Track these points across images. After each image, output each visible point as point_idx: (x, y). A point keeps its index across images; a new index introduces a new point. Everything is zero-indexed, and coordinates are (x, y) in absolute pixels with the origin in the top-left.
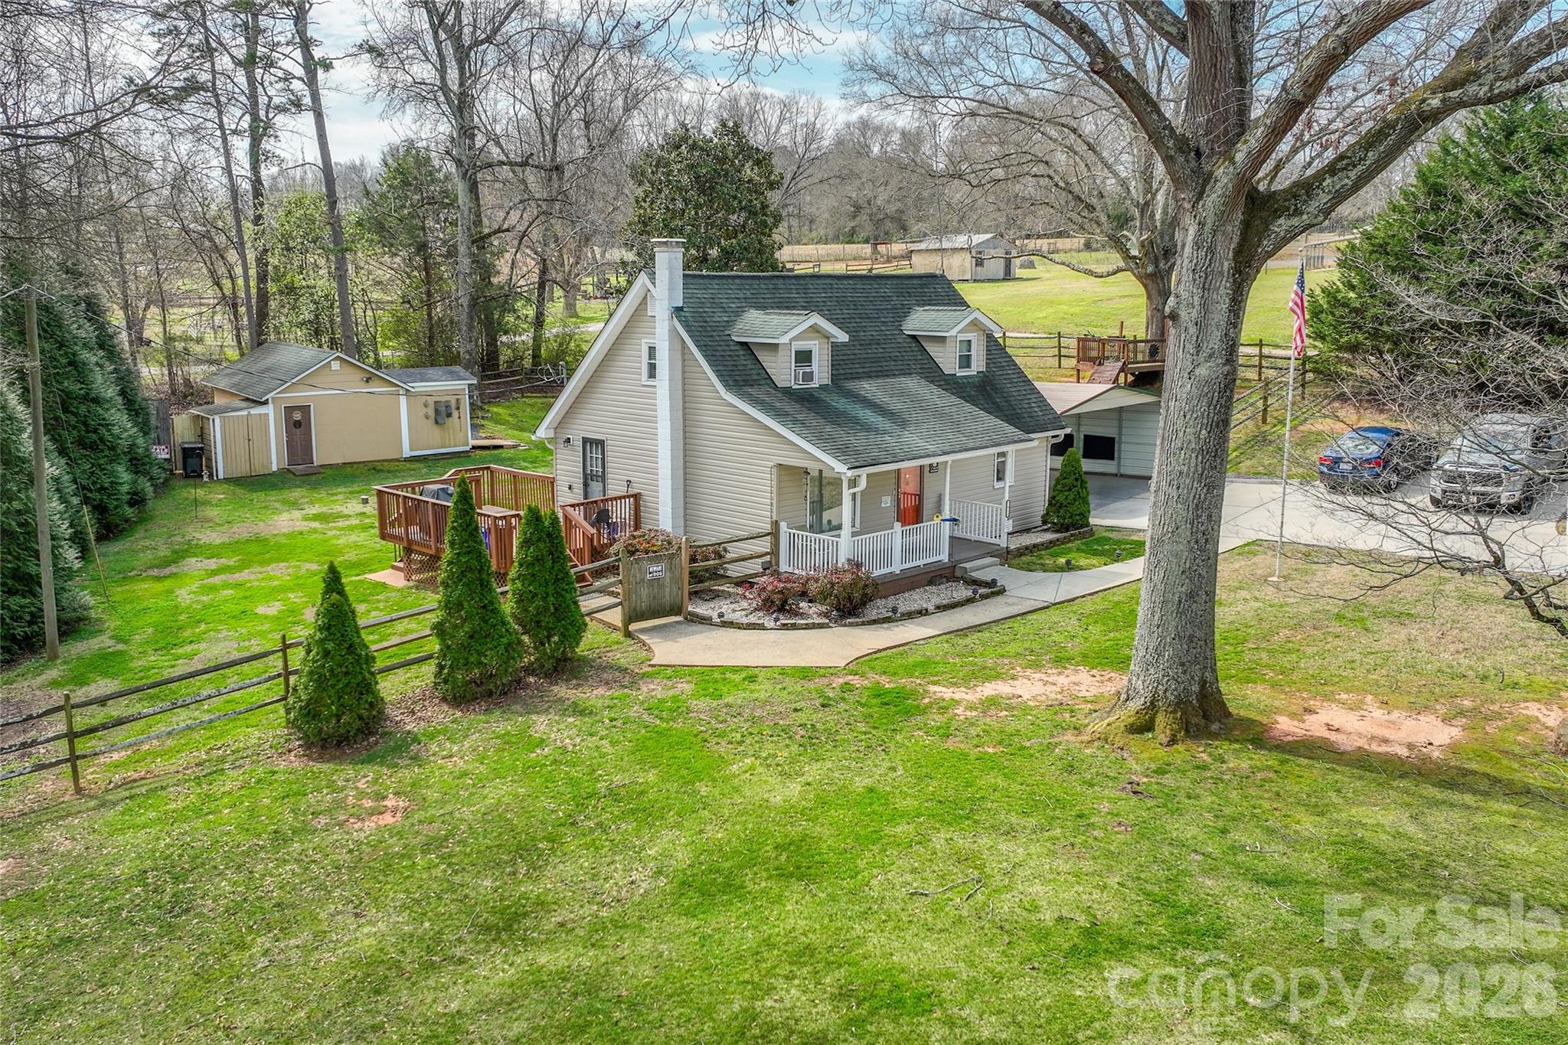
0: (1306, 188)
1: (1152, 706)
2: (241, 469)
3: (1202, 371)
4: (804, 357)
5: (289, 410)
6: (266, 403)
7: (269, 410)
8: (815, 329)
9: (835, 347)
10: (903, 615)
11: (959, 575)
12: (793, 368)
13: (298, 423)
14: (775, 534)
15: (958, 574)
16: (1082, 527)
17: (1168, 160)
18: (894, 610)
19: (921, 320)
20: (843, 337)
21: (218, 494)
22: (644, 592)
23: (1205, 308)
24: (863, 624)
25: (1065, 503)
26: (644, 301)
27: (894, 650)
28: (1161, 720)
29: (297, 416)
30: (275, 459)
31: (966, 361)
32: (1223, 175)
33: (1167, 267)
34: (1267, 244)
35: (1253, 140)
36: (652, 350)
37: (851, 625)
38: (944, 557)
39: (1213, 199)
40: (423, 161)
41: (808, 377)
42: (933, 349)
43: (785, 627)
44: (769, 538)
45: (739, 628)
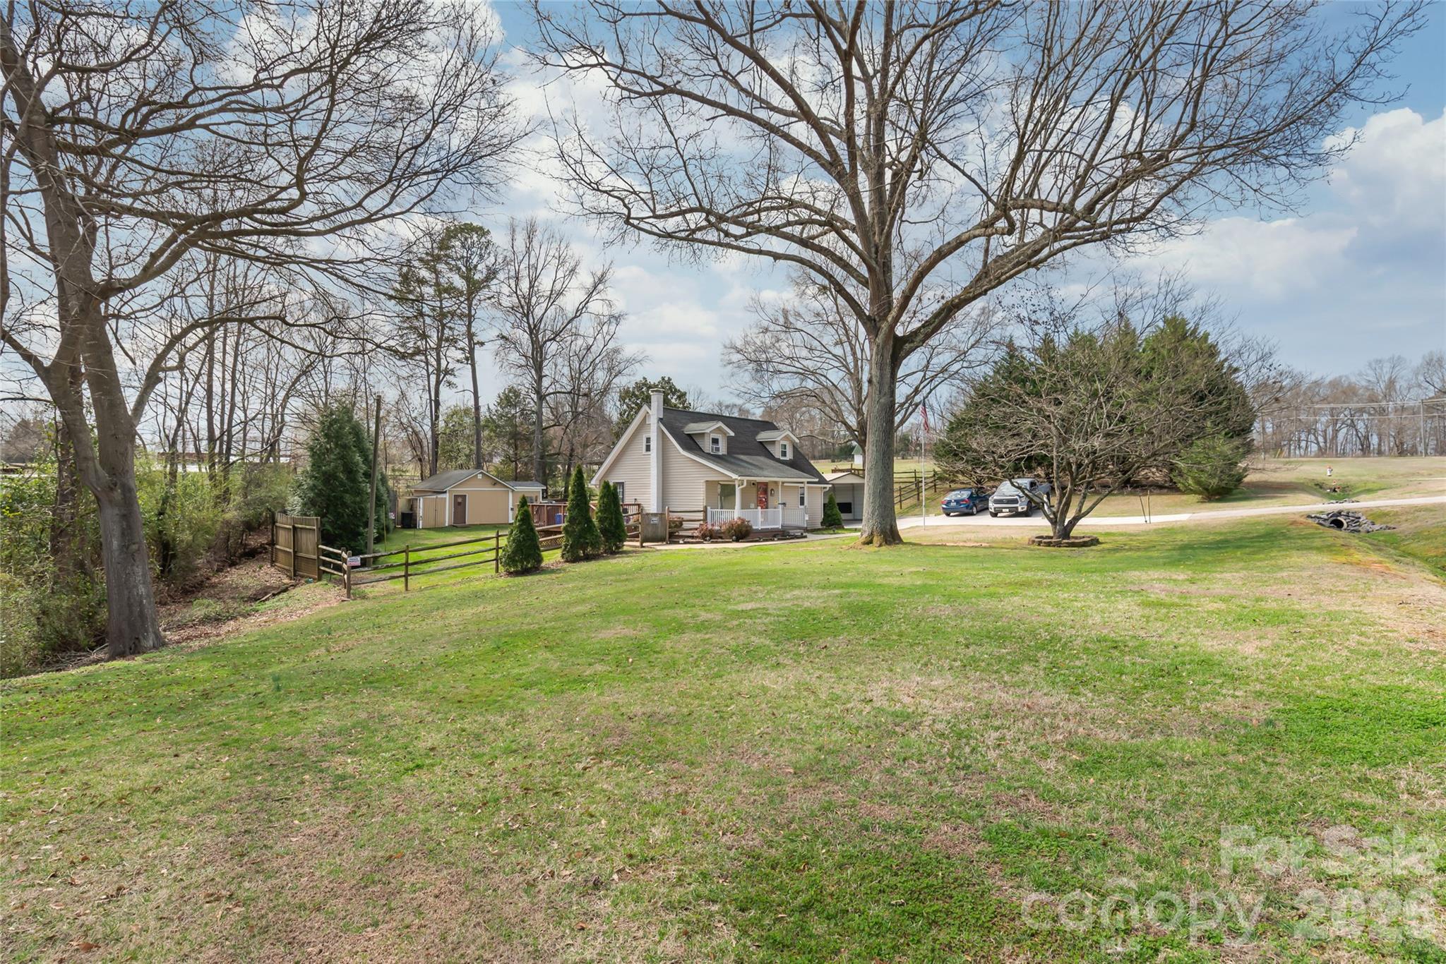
0: (915, 333)
1: (872, 534)
2: (431, 524)
3: (882, 400)
4: (715, 441)
5: (456, 497)
6: (445, 493)
7: (447, 496)
8: (719, 429)
9: (729, 438)
12: (711, 445)
13: (460, 503)
14: (705, 511)
15: (786, 534)
17: (864, 324)
19: (763, 436)
20: (732, 434)
21: (422, 533)
22: (650, 529)
23: (882, 376)
25: (831, 514)
26: (645, 419)
28: (875, 539)
29: (460, 500)
30: (448, 520)
31: (784, 454)
32: (884, 326)
34: (902, 353)
35: (894, 313)
36: (648, 440)
38: (779, 526)
39: (881, 336)
40: (517, 394)
41: (718, 449)
42: (770, 448)
44: (702, 512)
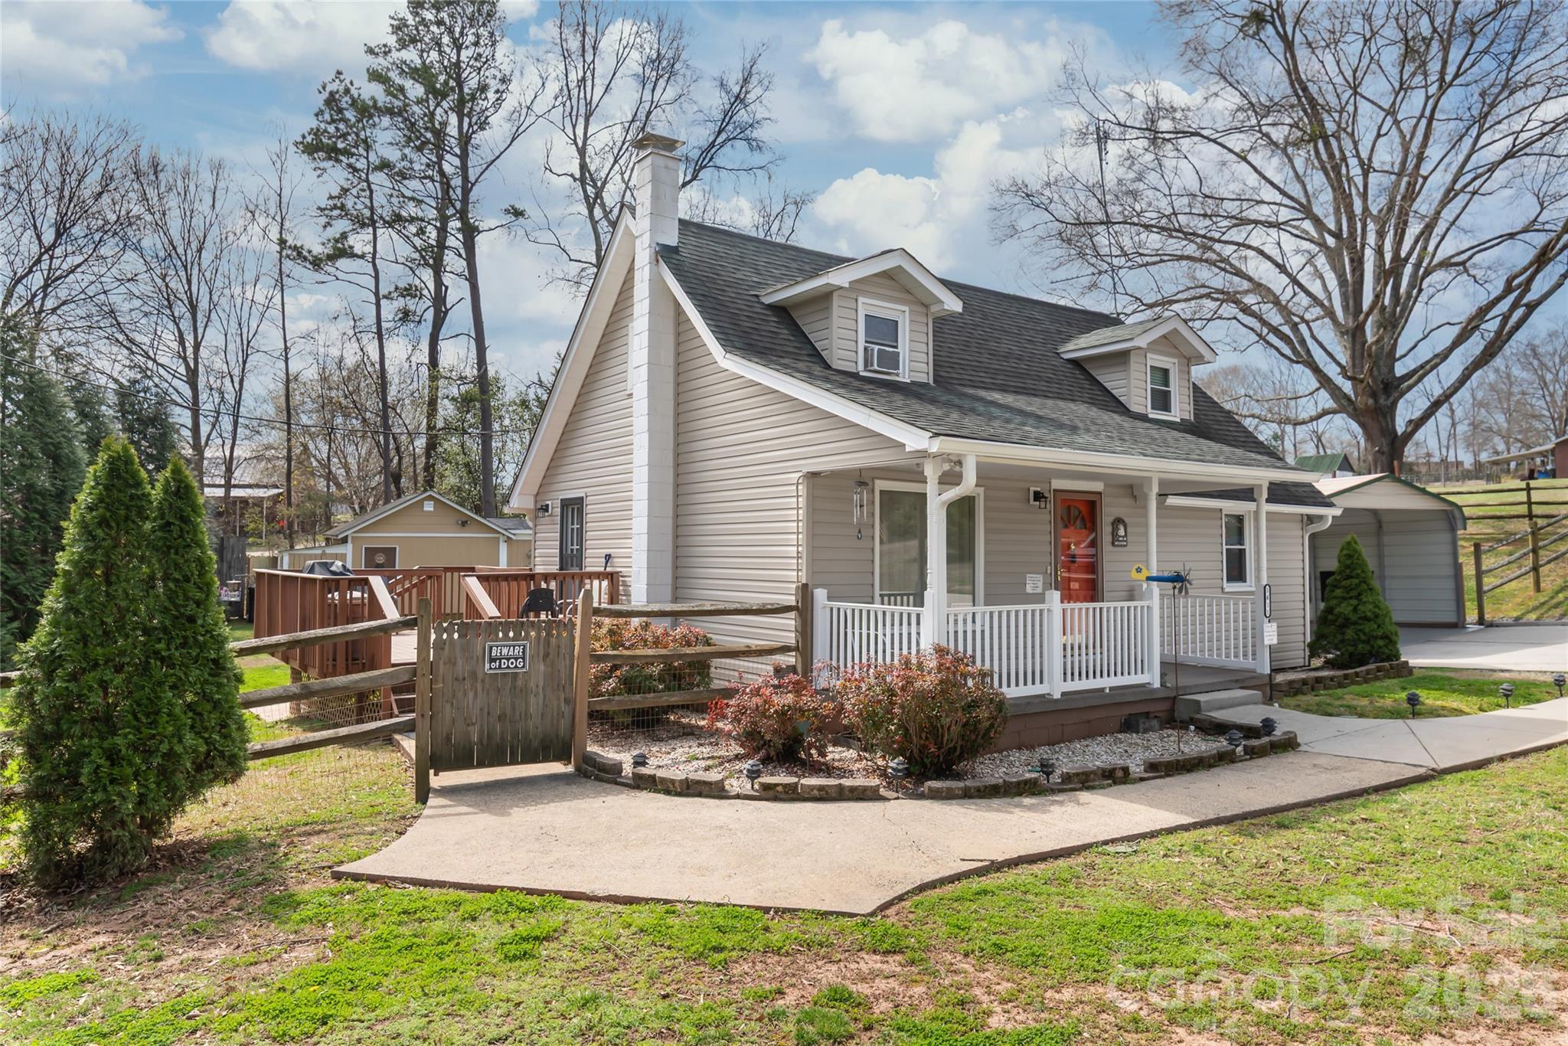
4: (882, 329)
5: (371, 551)
6: (344, 540)
7: (348, 550)
10: (1067, 778)
11: (1185, 717)
12: (862, 344)
14: (804, 609)
15: (1182, 713)
16: (1389, 658)
18: (1046, 768)
19: (1086, 343)
24: (967, 795)
25: (1354, 617)
27: (1037, 868)
29: (380, 559)
31: (1163, 403)
33: (1389, 402)
37: (935, 795)
38: (1152, 677)
41: (890, 365)
42: (1108, 382)
43: (770, 793)
44: (793, 614)
45: (668, 792)
